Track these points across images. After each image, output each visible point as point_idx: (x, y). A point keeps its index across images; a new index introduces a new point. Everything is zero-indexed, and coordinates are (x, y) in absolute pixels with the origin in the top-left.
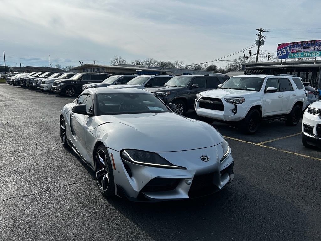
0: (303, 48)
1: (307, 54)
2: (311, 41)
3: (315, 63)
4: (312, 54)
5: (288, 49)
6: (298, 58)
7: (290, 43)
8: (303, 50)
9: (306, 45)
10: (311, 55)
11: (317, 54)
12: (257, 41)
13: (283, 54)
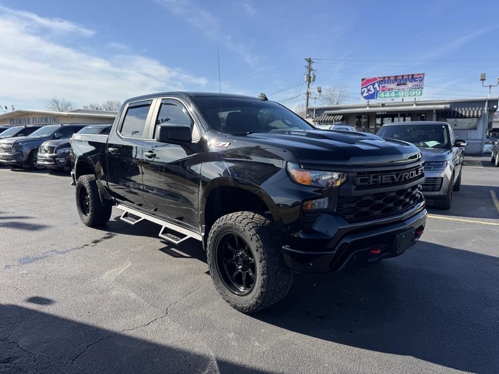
0: (398, 85)
1: (403, 93)
2: (408, 76)
3: (414, 105)
4: (411, 93)
5: (376, 85)
6: (392, 98)
7: (379, 78)
8: (397, 88)
9: (400, 80)
10: (408, 94)
11: (416, 92)
12: (306, 75)
13: (370, 92)
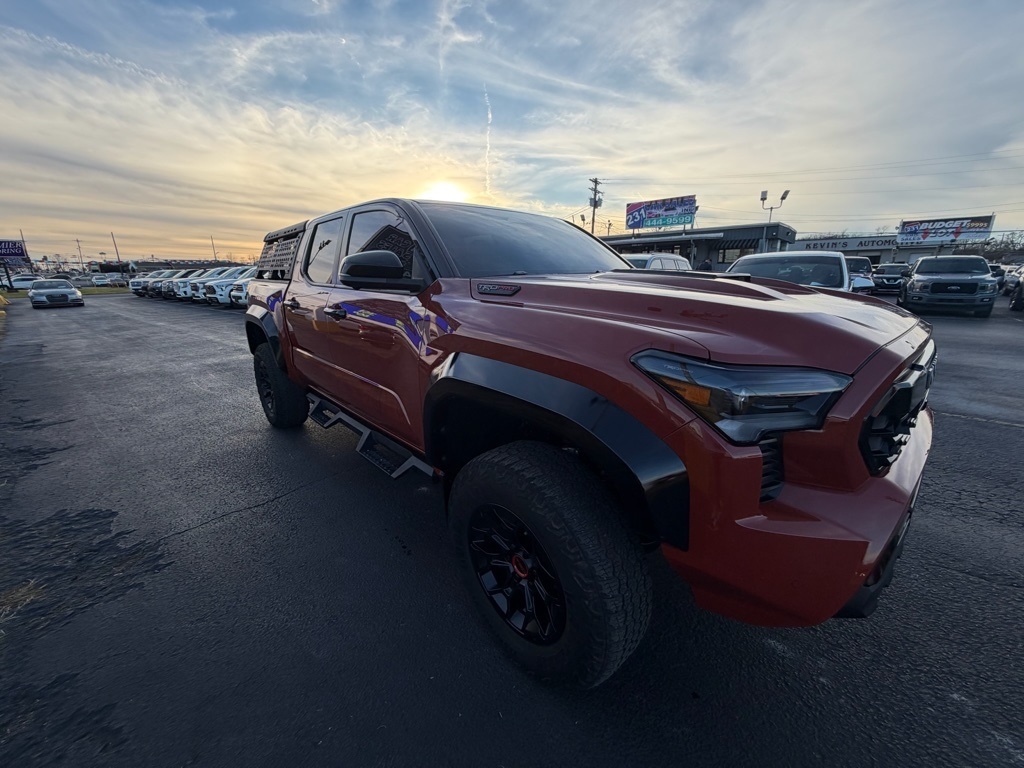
1: (671, 220)
4: (679, 219)
5: (642, 211)
6: (659, 226)
7: (645, 202)
8: (665, 213)
9: (669, 205)
10: (677, 221)
11: (686, 219)
12: (591, 199)
13: (635, 220)
